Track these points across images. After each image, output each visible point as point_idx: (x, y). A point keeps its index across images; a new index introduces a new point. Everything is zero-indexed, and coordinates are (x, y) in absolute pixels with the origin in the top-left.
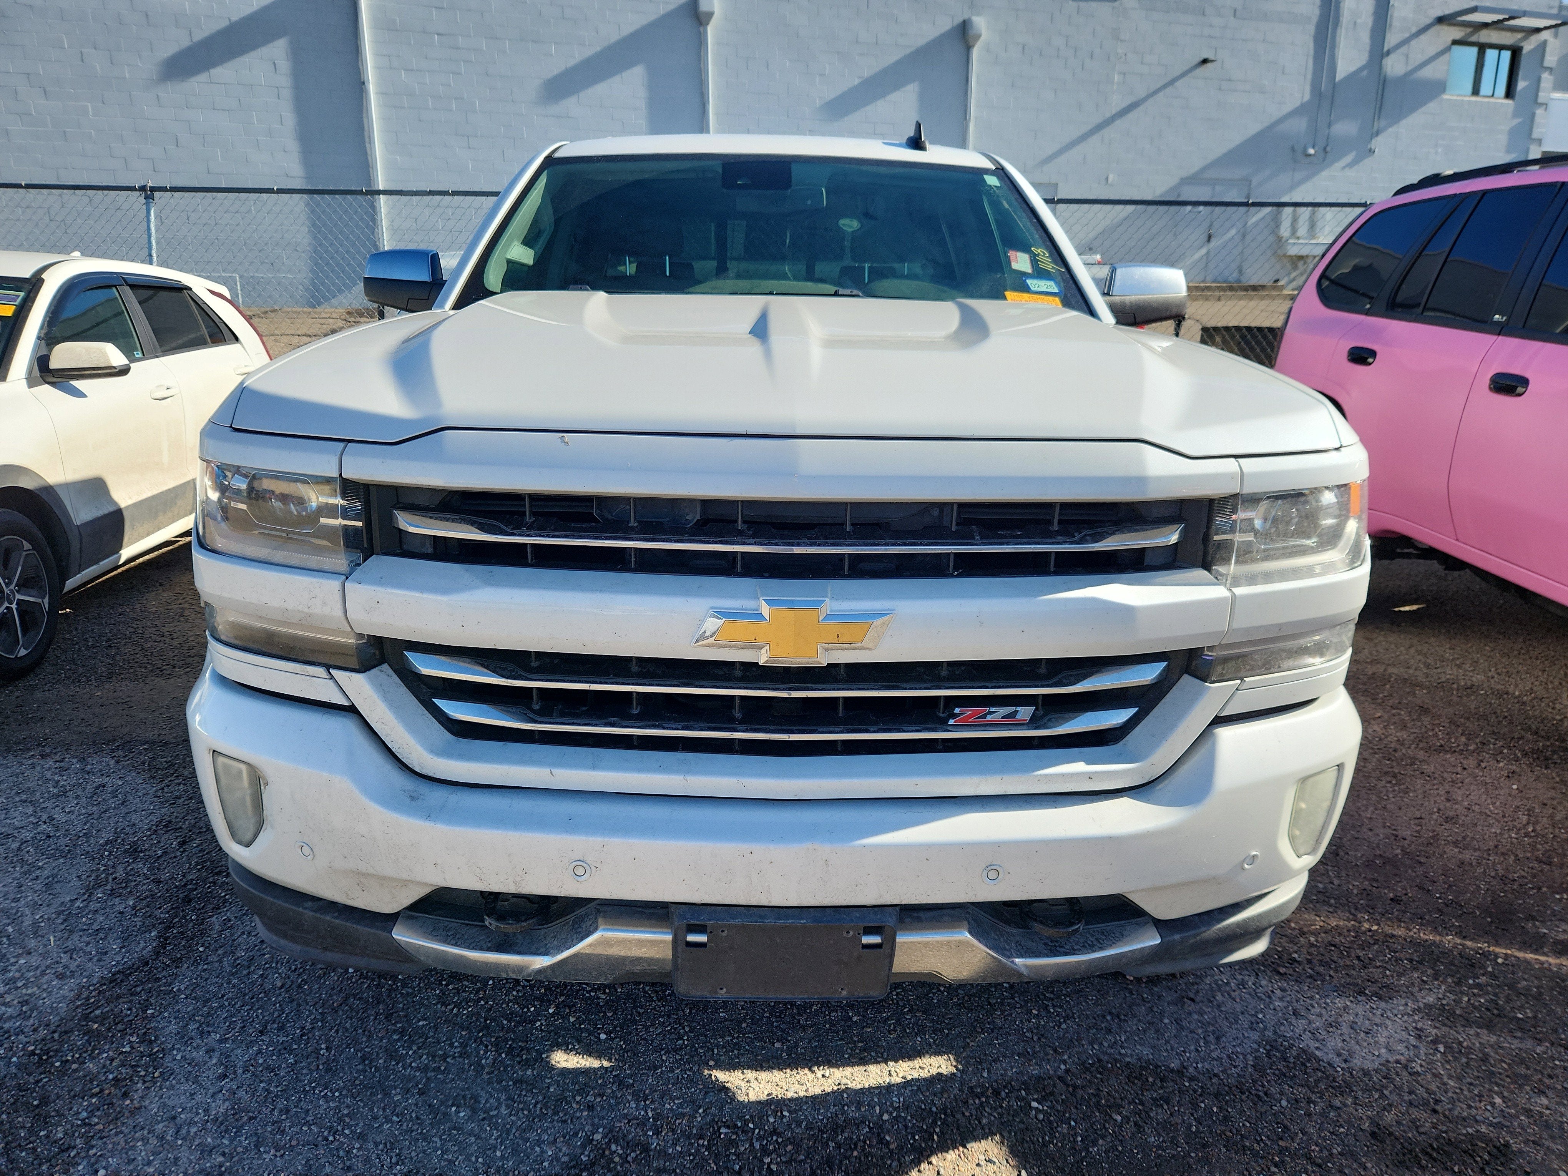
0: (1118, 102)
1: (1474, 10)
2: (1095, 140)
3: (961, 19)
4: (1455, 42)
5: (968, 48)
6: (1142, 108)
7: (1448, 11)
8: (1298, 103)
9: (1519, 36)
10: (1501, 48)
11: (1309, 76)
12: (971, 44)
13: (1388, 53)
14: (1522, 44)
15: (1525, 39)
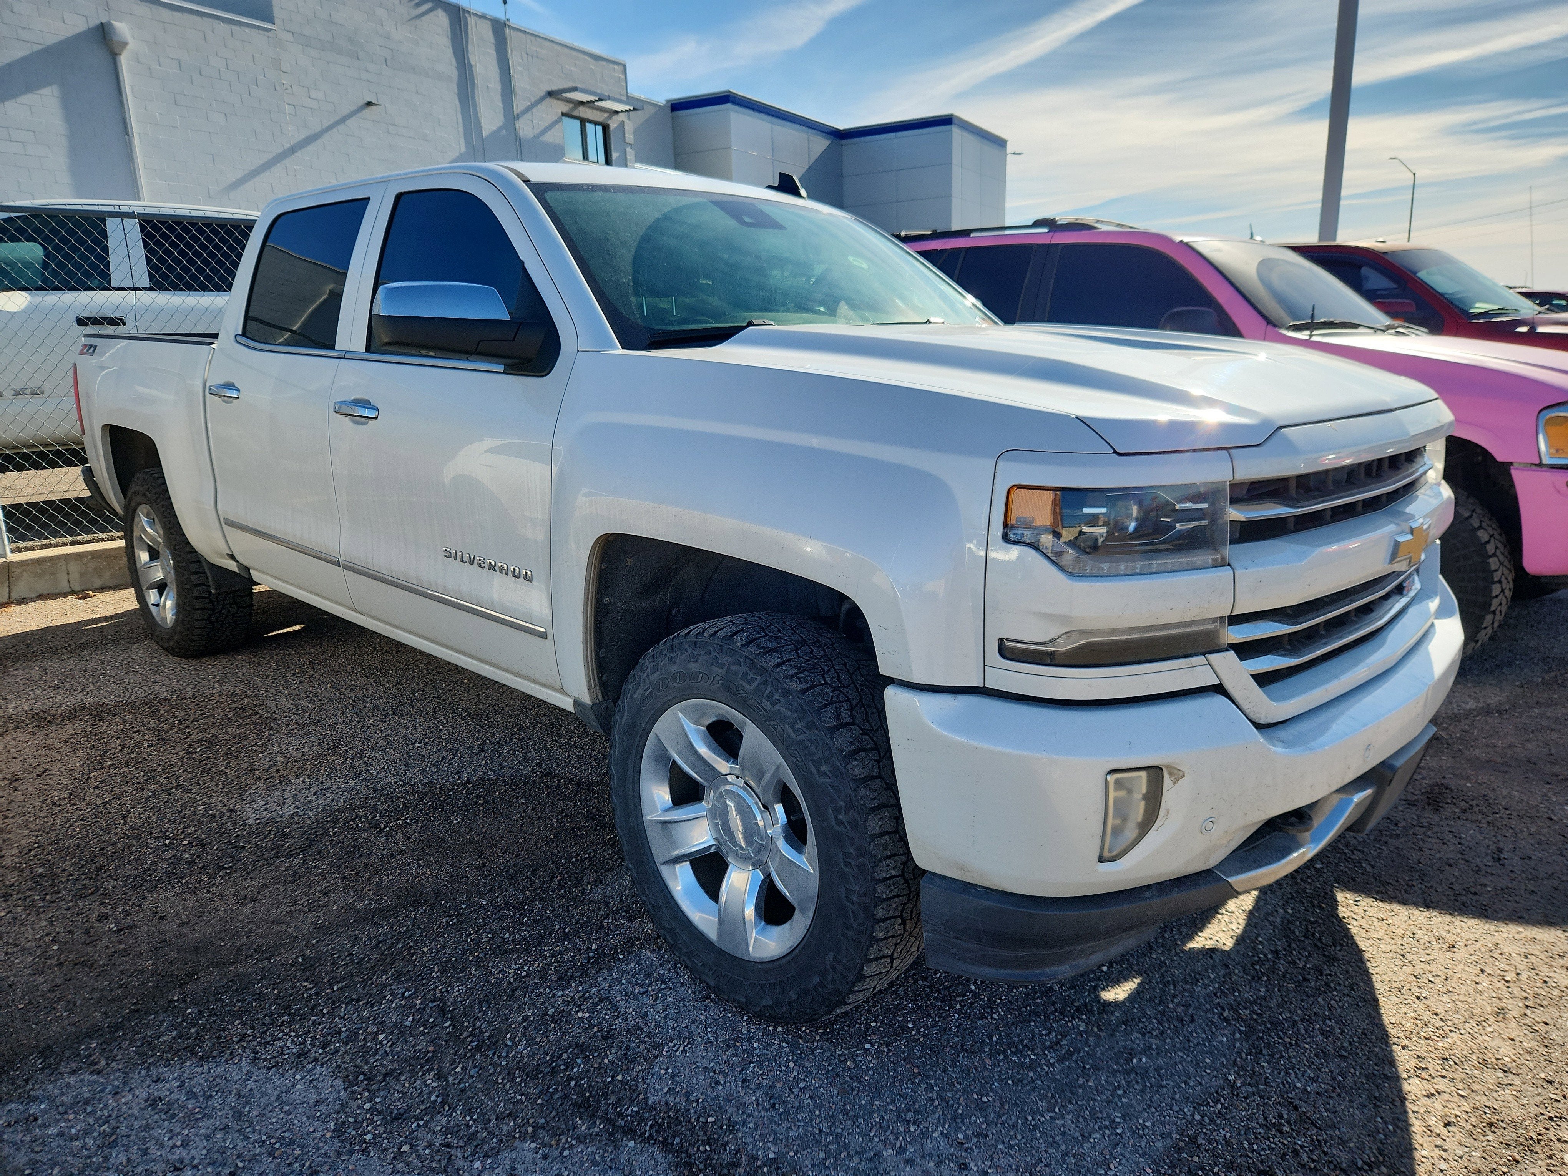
0: (295, 135)
1: (574, 89)
2: (277, 169)
3: (97, 22)
4: (563, 114)
5: (114, 55)
6: (319, 142)
7: (554, 87)
8: (457, 154)
9: (606, 115)
10: (596, 123)
11: (461, 130)
12: (116, 50)
13: (518, 117)
14: (609, 122)
15: (610, 118)
